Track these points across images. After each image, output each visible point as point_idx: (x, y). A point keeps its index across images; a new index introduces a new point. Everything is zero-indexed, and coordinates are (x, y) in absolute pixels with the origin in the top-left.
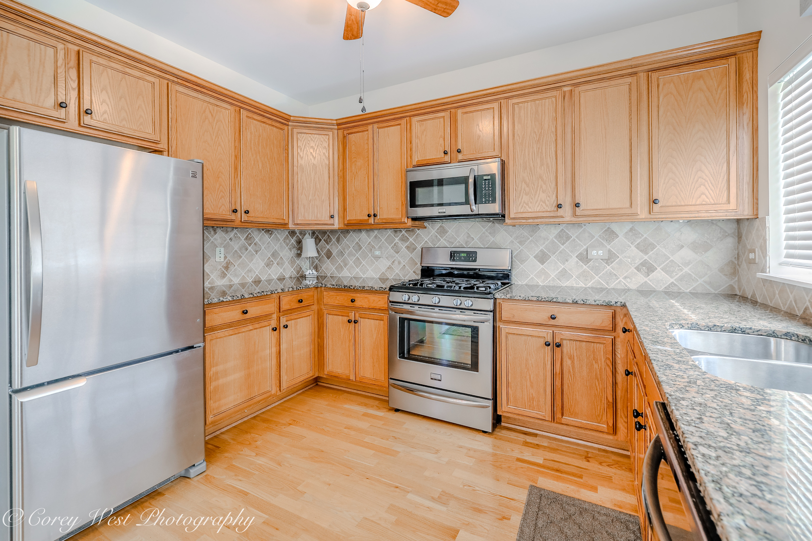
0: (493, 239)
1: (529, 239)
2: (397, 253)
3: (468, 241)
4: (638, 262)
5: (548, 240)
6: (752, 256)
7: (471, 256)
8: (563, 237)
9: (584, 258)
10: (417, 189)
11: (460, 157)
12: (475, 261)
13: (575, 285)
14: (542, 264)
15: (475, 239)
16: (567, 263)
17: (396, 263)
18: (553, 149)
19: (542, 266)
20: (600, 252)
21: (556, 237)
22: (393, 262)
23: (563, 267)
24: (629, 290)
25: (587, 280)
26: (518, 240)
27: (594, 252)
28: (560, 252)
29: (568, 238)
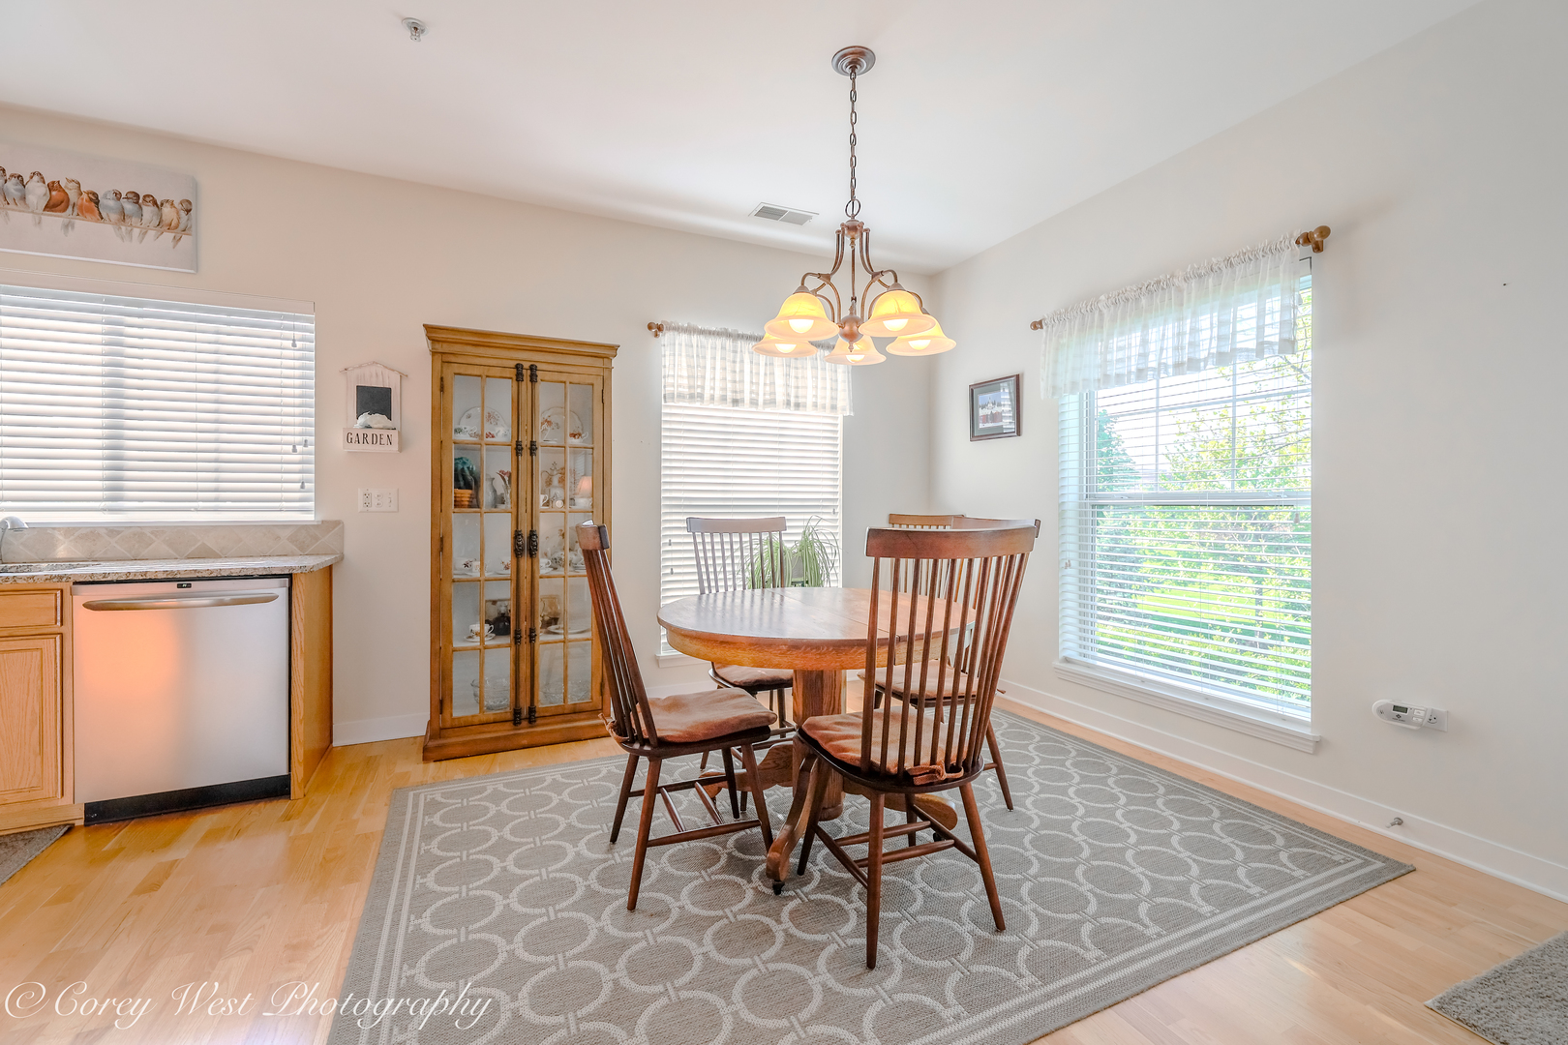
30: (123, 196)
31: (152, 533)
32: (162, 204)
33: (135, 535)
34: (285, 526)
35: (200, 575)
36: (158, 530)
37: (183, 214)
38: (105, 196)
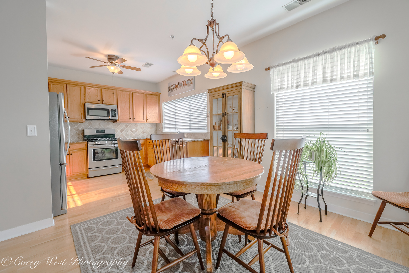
0: (108, 126)
1: (118, 126)
3: (100, 127)
4: (142, 131)
5: (123, 127)
6: (160, 129)
7: (104, 131)
9: (132, 131)
10: (90, 110)
11: (104, 103)
12: (105, 132)
13: (129, 137)
14: (122, 133)
15: (102, 126)
16: (128, 132)
18: (129, 105)
21: (125, 126)
24: (140, 137)
25: (132, 136)
27: (134, 129)
28: (126, 130)
29: (128, 126)
30: (188, 80)
37: (192, 80)
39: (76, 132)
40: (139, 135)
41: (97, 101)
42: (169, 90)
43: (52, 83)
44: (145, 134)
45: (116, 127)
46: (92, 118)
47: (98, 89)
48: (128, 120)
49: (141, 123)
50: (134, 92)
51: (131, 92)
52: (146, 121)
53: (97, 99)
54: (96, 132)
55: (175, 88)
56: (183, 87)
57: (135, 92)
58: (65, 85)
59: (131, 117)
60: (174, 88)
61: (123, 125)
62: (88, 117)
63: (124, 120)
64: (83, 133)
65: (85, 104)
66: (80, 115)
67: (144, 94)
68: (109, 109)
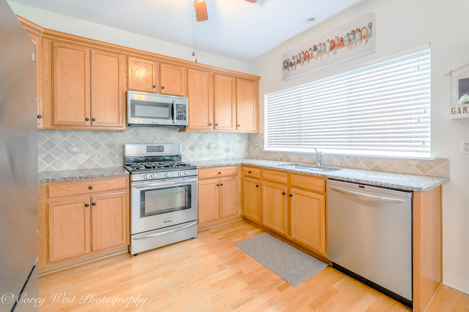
0: (168, 139)
1: (186, 139)
2: (97, 149)
3: (154, 140)
4: (225, 148)
5: (195, 139)
6: (256, 145)
7: (160, 149)
8: (200, 138)
9: (209, 147)
10: (136, 106)
11: (163, 91)
12: (163, 151)
13: (205, 160)
14: (192, 151)
15: (158, 139)
16: (202, 150)
17: (96, 156)
18: (207, 98)
19: (192, 152)
20: (214, 145)
21: (198, 138)
22: (93, 156)
23: (200, 152)
24: (222, 159)
25: (209, 157)
26: (181, 140)
27: (212, 145)
28: (200, 145)
29: (203, 138)
30: (350, 34)
31: (359, 159)
32: (362, 30)
33: (354, 159)
34: (414, 160)
35: (368, 183)
36: (362, 158)
37: (369, 29)
38: (345, 37)
39: (110, 150)
40: (221, 155)
41: (151, 88)
42: (285, 68)
43: (58, 44)
44: (230, 153)
45: (183, 141)
46: (141, 121)
47: (151, 63)
48: (205, 128)
49: (224, 133)
50: (216, 74)
51: (212, 73)
52: (235, 130)
53: (150, 84)
54: (147, 151)
55: (302, 60)
56: (333, 52)
57: (219, 74)
58: (87, 50)
59: (211, 122)
60: (299, 61)
61: (195, 137)
62: (131, 121)
63: (198, 128)
64: (124, 152)
65: (126, 93)
66: (118, 116)
67: (232, 77)
68: (173, 105)
